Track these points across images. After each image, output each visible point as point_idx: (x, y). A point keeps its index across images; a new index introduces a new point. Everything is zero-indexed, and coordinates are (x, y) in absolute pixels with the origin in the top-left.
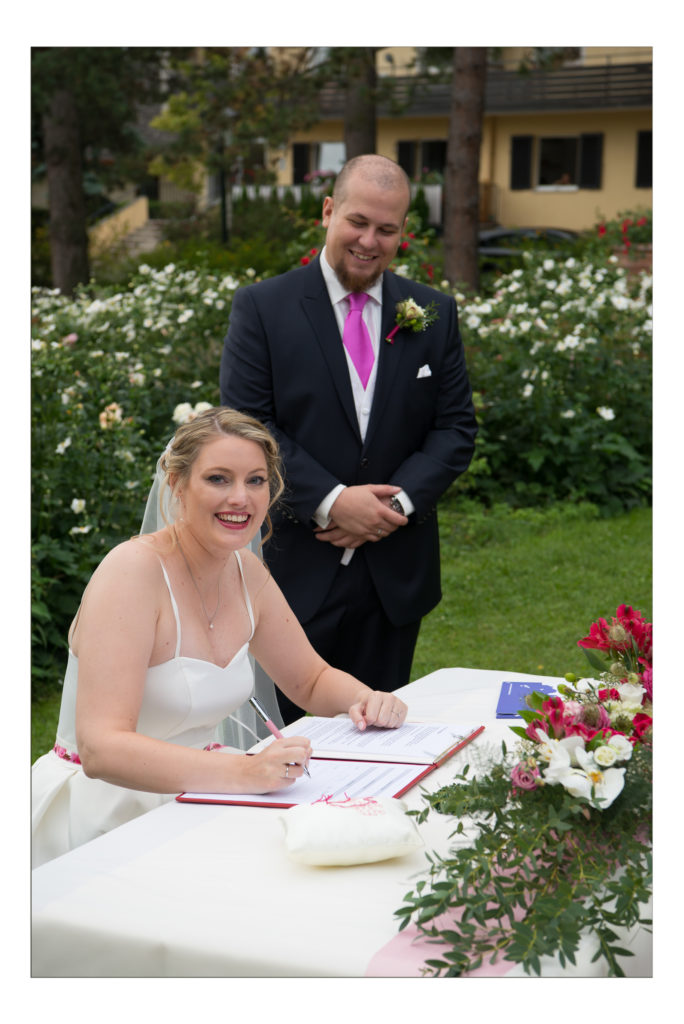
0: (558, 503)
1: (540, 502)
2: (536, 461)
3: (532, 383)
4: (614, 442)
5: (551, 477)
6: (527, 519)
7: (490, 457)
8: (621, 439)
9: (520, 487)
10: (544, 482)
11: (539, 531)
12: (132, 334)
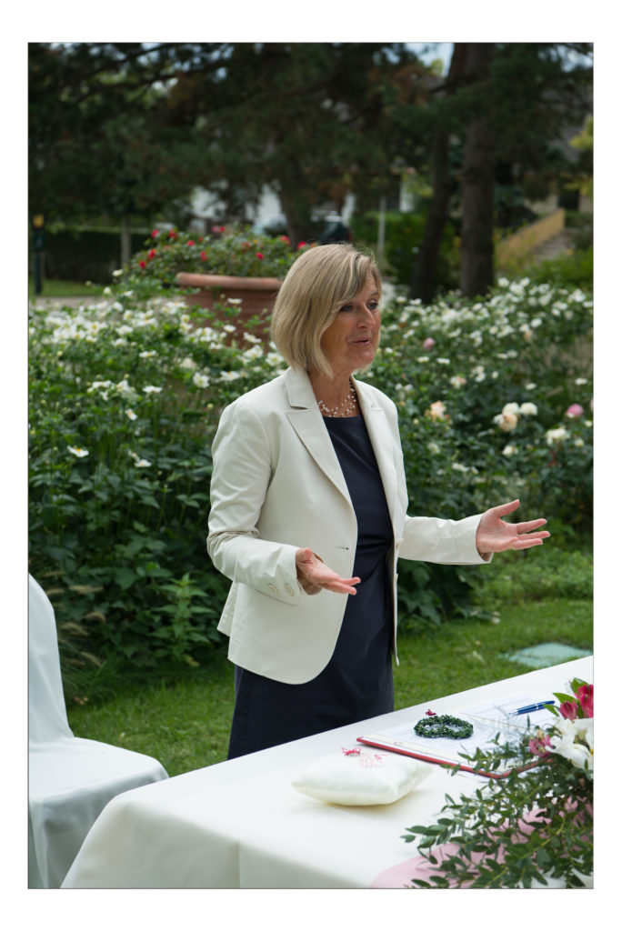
12: (479, 340)
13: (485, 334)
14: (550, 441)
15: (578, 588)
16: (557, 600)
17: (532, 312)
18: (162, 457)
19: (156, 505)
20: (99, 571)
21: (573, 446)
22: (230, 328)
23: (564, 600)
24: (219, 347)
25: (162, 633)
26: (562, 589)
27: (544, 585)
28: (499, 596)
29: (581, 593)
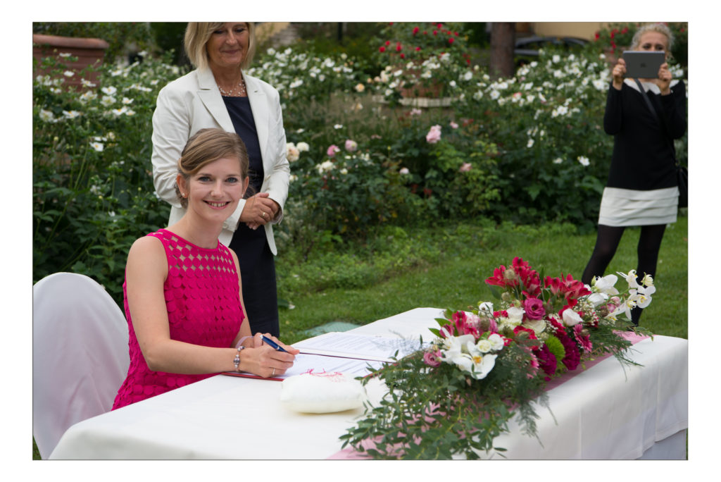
0: (548, 223)
1: (535, 222)
2: (534, 193)
3: (533, 138)
4: (590, 182)
5: (544, 205)
6: (525, 233)
7: (501, 189)
8: (595, 180)
9: (522, 210)
10: (539, 208)
11: (532, 241)
15: (350, 281)
16: (335, 291)
21: (339, 175)
22: (69, 74)
26: (338, 283)
27: (323, 280)
28: (292, 289)
29: (352, 284)
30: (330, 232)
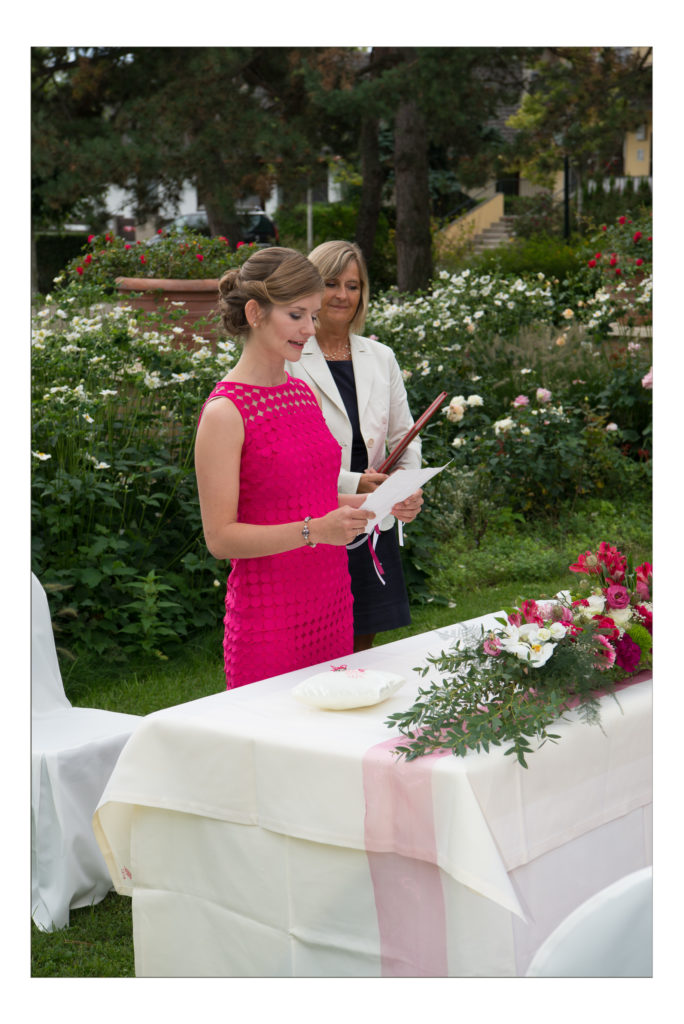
12: (422, 334)
13: (429, 327)
14: (497, 431)
15: (530, 572)
16: (510, 584)
17: (473, 303)
18: (118, 460)
19: (117, 506)
20: (67, 572)
21: (520, 435)
22: (178, 330)
23: (517, 584)
24: (168, 349)
25: (130, 629)
26: (515, 574)
27: (497, 571)
28: (455, 583)
29: (533, 576)
30: (511, 509)
